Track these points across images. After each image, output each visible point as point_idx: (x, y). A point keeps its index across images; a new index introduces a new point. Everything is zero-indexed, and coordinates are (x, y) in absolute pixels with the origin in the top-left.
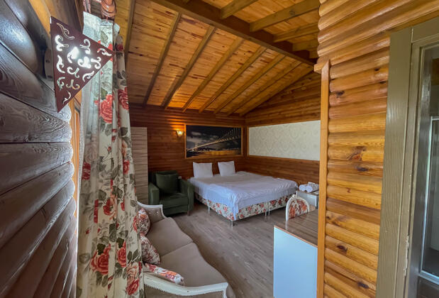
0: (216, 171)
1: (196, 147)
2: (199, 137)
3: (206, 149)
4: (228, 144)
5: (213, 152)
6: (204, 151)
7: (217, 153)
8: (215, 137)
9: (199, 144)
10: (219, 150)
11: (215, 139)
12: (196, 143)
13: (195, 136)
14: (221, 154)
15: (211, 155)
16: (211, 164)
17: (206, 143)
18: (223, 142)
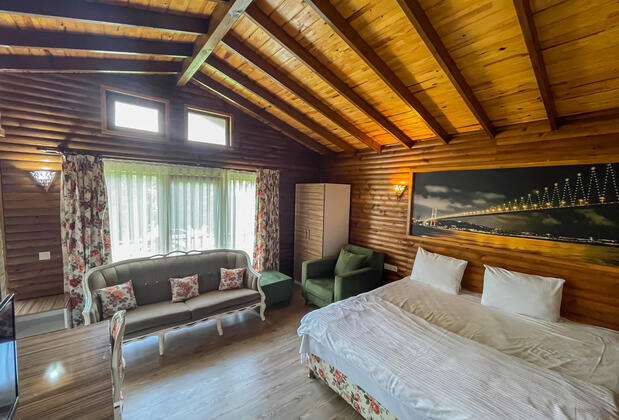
0: (470, 283)
1: (434, 218)
2: (442, 196)
3: (460, 226)
4: (550, 221)
5: (481, 237)
6: (454, 229)
7: (497, 241)
8: (490, 196)
9: (441, 212)
10: (502, 233)
11: (495, 202)
12: (435, 209)
13: (434, 195)
14: (512, 247)
15: (473, 242)
16: (464, 263)
17: (458, 210)
18: (521, 213)
